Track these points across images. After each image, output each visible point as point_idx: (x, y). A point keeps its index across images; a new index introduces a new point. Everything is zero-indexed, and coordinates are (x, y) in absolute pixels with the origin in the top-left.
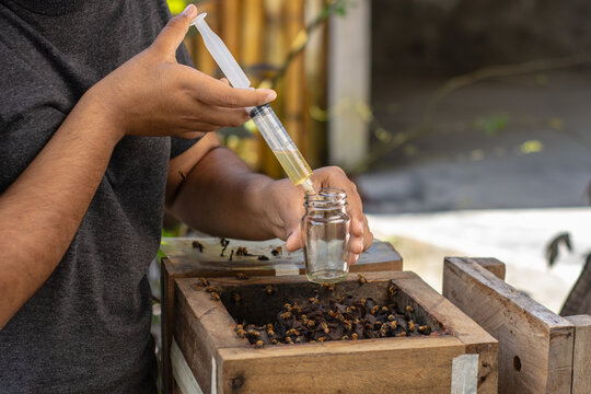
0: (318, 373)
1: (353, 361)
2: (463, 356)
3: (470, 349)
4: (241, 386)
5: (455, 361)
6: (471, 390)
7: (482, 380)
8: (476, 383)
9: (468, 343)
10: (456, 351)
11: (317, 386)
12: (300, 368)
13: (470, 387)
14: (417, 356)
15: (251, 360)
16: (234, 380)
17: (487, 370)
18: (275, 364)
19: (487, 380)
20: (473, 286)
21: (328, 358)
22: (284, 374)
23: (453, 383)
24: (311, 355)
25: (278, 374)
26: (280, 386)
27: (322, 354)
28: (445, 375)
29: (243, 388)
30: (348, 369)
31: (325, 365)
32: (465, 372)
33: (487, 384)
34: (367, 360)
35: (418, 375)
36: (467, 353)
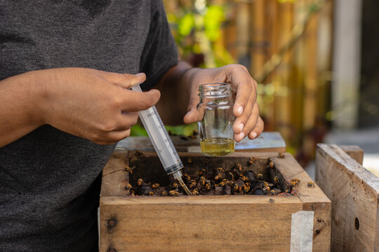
0: (178, 220)
1: (207, 211)
2: (301, 212)
3: (306, 207)
4: (114, 226)
5: (294, 216)
6: (307, 241)
7: (317, 233)
8: (312, 235)
9: (305, 202)
10: (295, 208)
11: (178, 230)
12: (163, 214)
13: (307, 238)
14: (261, 210)
15: (122, 205)
16: (109, 221)
17: (321, 225)
18: (142, 210)
19: (321, 233)
20: (332, 164)
21: (186, 207)
22: (151, 218)
23: (292, 234)
24: (172, 204)
25: (145, 218)
26: (147, 228)
27: (181, 204)
28: (285, 228)
29: (116, 228)
30: (203, 218)
31: (184, 213)
32: (302, 225)
33: (320, 237)
34: (219, 211)
35: (262, 226)
36: (303, 210)
